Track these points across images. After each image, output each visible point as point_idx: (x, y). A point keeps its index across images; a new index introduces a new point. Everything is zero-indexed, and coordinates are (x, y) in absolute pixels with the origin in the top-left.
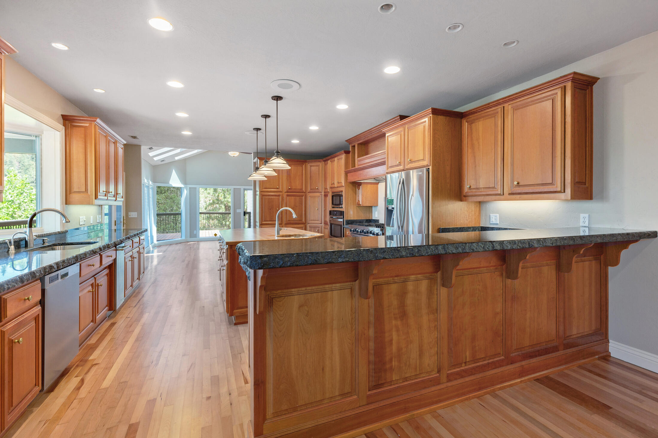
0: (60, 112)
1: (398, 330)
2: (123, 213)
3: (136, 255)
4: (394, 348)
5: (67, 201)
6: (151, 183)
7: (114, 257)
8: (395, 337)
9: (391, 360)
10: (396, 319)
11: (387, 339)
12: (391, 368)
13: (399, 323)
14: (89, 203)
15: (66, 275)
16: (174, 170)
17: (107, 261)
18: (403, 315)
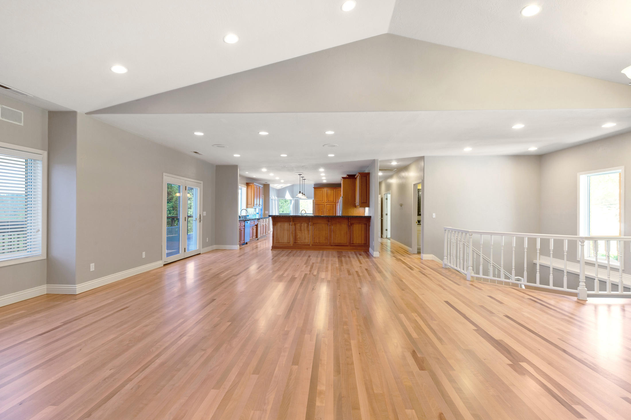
0: (245, 182)
1: (300, 233)
2: (263, 212)
3: (265, 225)
4: (299, 236)
5: (247, 207)
6: (276, 198)
7: (257, 223)
8: (299, 234)
9: (298, 239)
10: (299, 231)
11: (297, 234)
12: (298, 240)
13: (300, 231)
14: (252, 208)
15: (247, 223)
16: (287, 191)
17: (256, 223)
18: (301, 230)
